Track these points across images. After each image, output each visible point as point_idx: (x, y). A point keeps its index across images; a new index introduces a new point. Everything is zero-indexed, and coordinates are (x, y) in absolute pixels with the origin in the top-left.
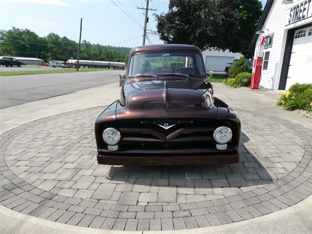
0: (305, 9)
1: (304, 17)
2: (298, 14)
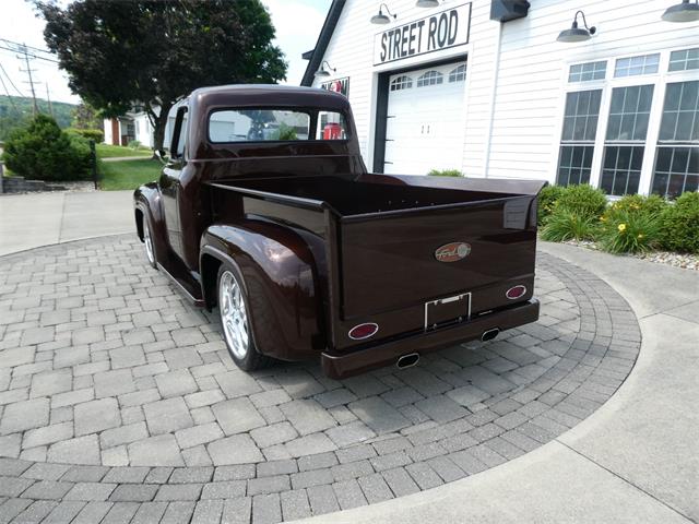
0: (412, 38)
1: (412, 51)
2: (400, 45)
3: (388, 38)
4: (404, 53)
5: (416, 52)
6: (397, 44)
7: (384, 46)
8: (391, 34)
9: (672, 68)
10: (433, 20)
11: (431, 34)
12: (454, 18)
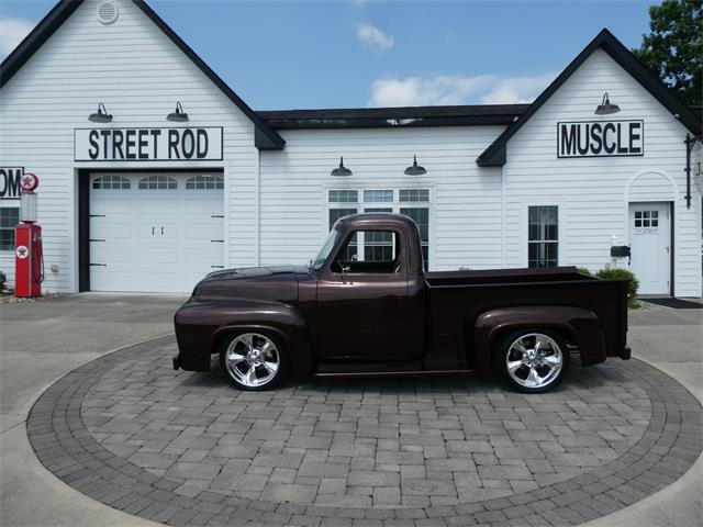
0: (143, 143)
1: (144, 157)
2: (124, 146)
3: (102, 138)
4: (131, 157)
5: (151, 157)
6: (117, 145)
7: (94, 144)
8: (106, 133)
9: (401, 199)
10: (172, 132)
11: (172, 144)
12: (202, 137)
